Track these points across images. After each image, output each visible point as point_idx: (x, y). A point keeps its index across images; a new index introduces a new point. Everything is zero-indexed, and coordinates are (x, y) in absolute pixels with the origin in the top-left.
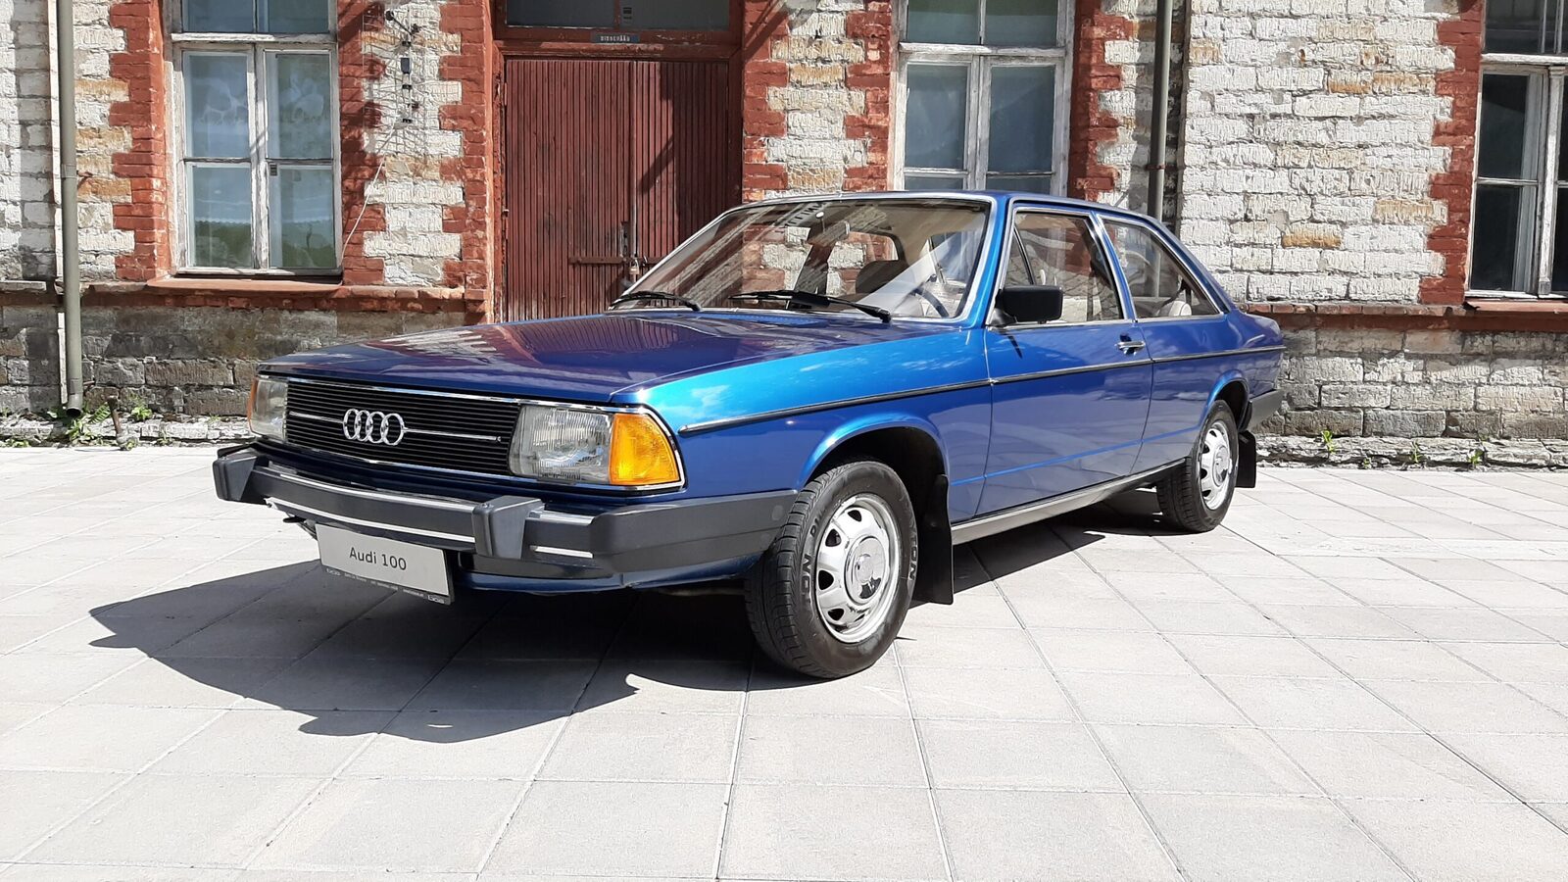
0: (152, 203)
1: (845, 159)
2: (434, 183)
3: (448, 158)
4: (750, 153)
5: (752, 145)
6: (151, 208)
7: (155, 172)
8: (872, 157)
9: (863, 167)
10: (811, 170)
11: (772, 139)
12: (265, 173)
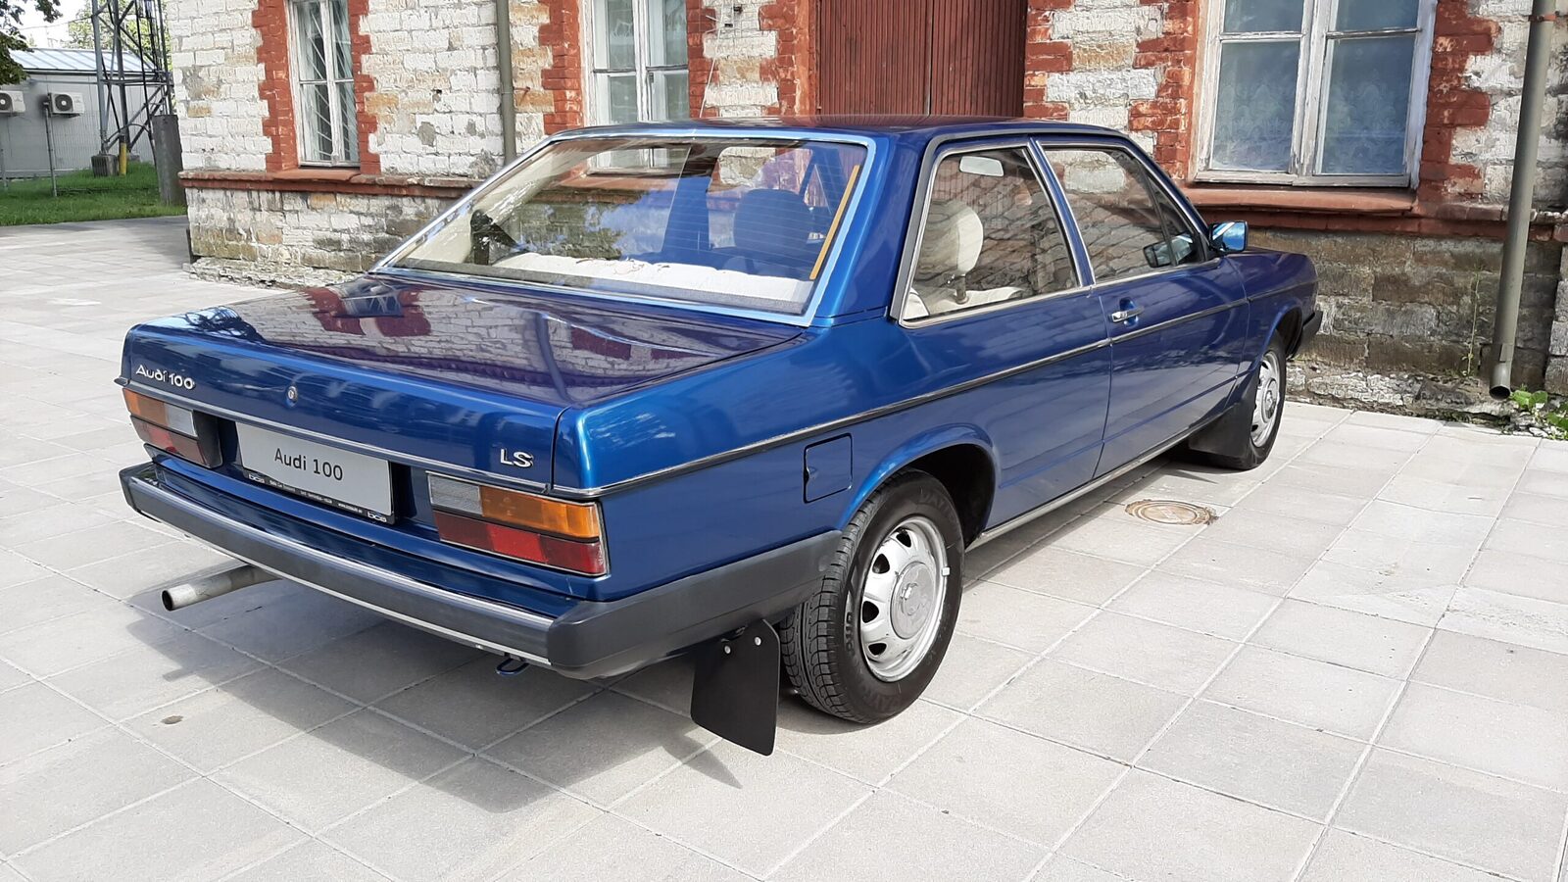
0: (566, 112)
1: (1138, 31)
2: (755, 85)
3: (766, 59)
4: (1034, 32)
5: (1036, 21)
6: (565, 116)
7: (569, 84)
8: (1169, 25)
9: (1158, 38)
10: (1099, 46)
11: (1059, 13)
12: (646, 81)
